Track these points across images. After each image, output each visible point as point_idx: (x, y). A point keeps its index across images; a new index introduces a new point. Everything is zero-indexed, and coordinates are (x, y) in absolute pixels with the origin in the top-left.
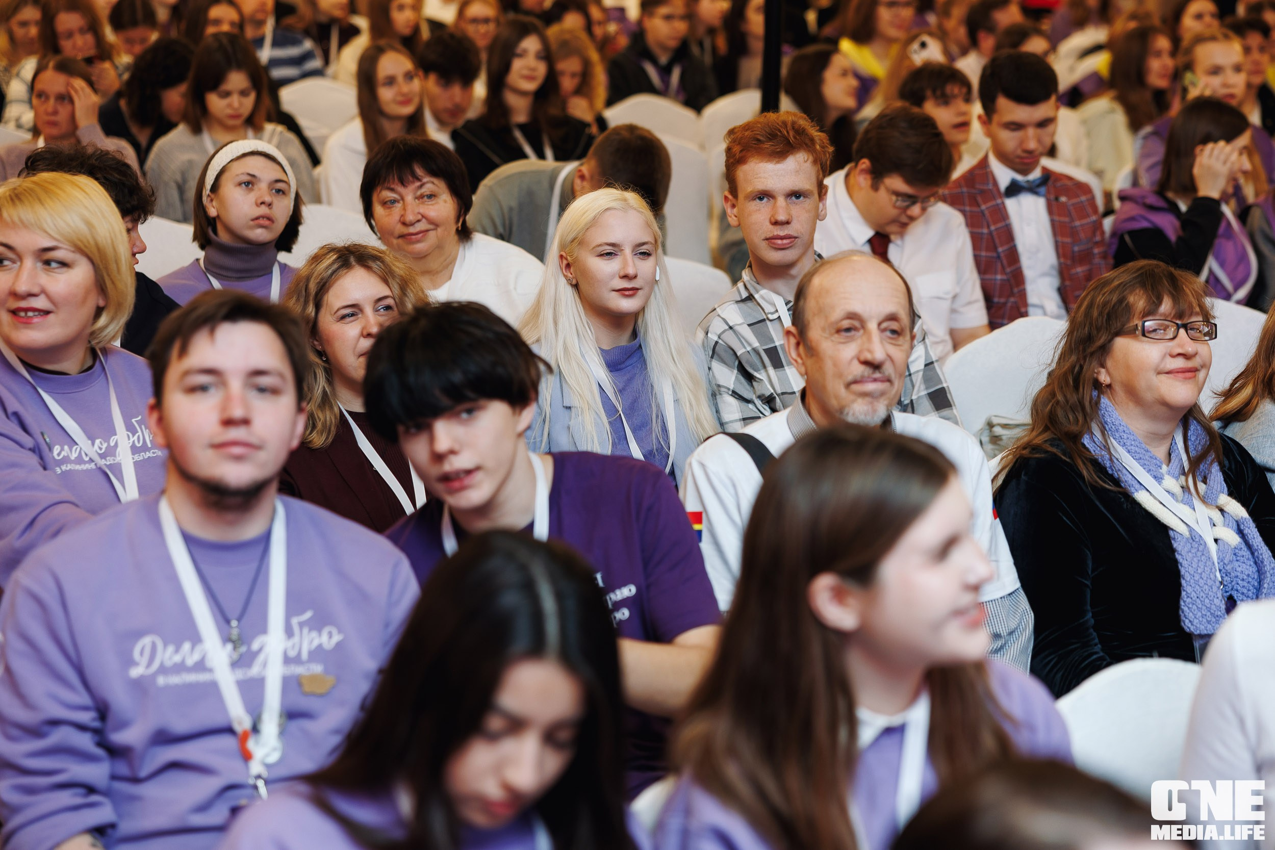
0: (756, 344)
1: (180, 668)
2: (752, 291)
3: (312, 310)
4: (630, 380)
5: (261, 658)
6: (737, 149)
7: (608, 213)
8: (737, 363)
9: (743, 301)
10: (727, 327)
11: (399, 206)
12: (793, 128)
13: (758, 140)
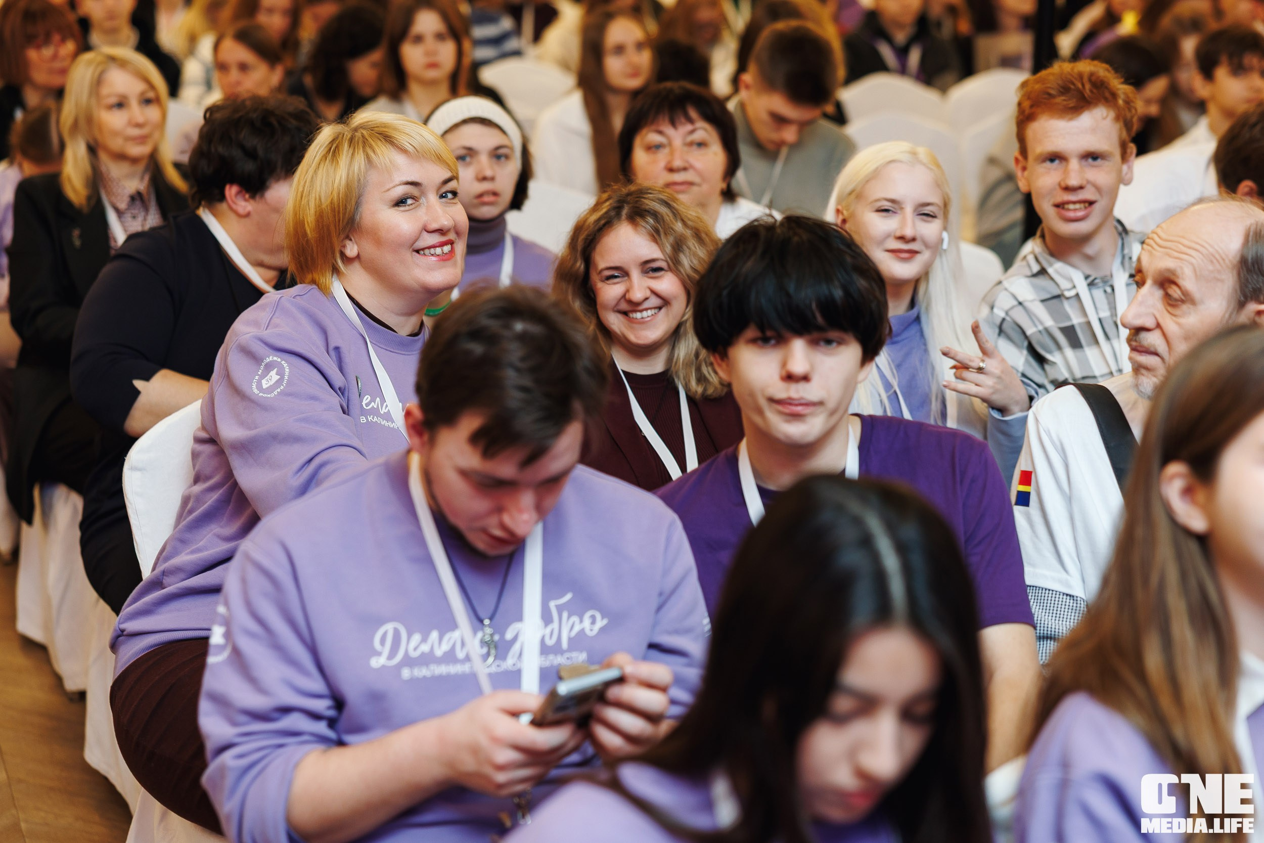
0: (1049, 322)
1: (427, 659)
2: (1045, 265)
3: (581, 264)
4: (908, 354)
5: (516, 647)
6: (1026, 104)
7: (893, 165)
8: (1026, 344)
9: (1035, 275)
10: (1015, 303)
11: (666, 151)
12: (1090, 80)
13: (1049, 94)
